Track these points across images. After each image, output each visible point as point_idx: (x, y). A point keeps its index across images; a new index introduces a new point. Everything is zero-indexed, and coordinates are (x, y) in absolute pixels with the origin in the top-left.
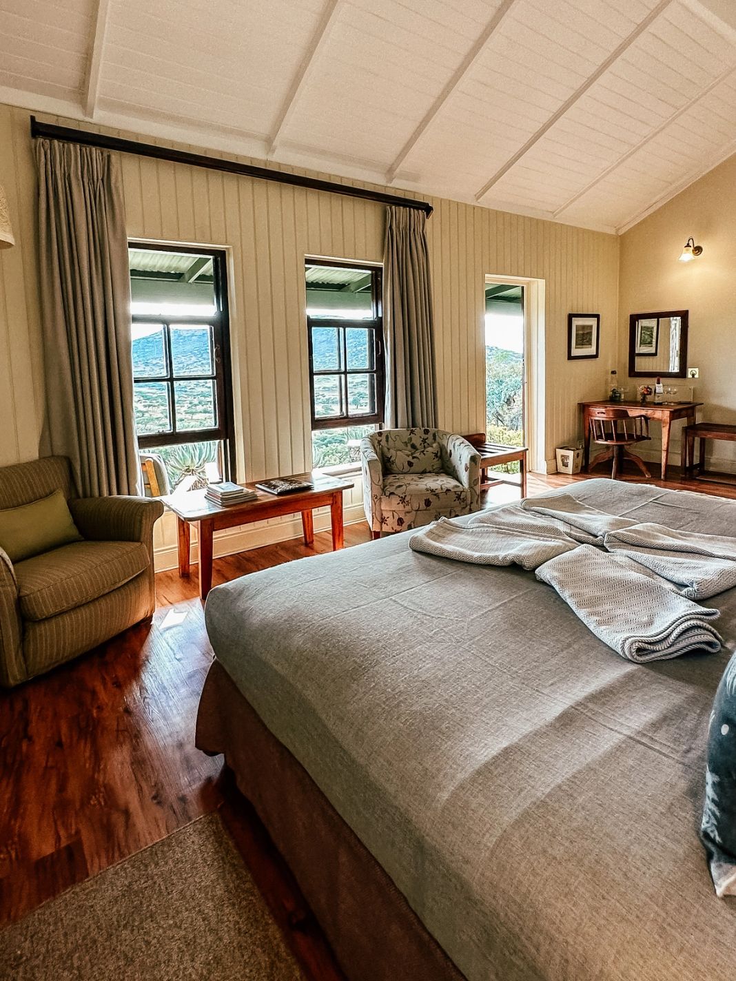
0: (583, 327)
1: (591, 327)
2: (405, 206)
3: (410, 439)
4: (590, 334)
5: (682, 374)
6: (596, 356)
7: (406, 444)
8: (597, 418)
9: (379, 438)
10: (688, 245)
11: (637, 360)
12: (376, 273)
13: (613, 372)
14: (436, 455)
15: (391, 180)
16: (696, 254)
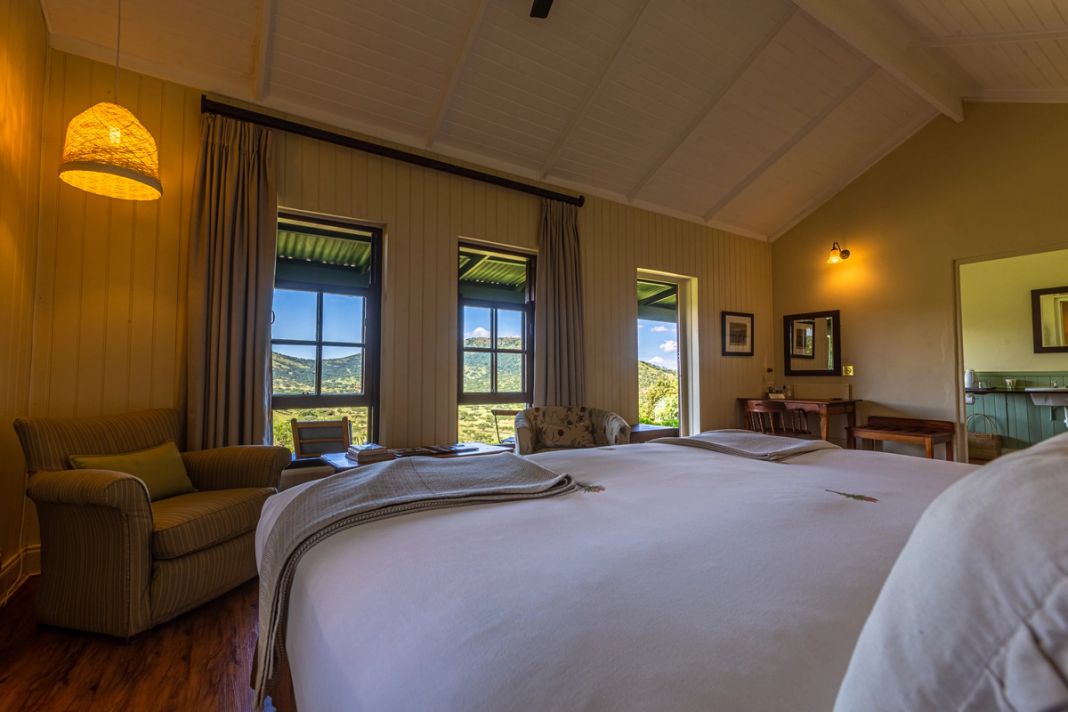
0: (738, 325)
1: (745, 326)
2: (559, 200)
3: (567, 416)
4: (745, 331)
5: (837, 371)
6: (751, 354)
7: (562, 420)
8: (756, 410)
9: (536, 414)
10: (834, 249)
11: (792, 361)
12: (530, 261)
13: (770, 370)
14: (587, 428)
15: (544, 177)
16: (844, 258)
